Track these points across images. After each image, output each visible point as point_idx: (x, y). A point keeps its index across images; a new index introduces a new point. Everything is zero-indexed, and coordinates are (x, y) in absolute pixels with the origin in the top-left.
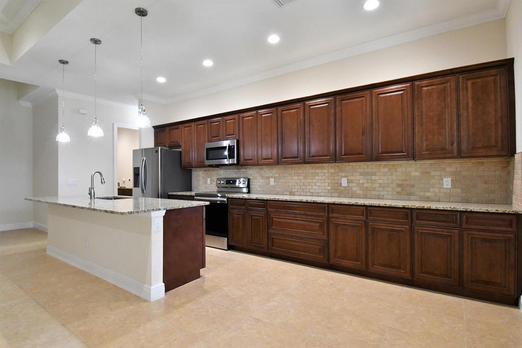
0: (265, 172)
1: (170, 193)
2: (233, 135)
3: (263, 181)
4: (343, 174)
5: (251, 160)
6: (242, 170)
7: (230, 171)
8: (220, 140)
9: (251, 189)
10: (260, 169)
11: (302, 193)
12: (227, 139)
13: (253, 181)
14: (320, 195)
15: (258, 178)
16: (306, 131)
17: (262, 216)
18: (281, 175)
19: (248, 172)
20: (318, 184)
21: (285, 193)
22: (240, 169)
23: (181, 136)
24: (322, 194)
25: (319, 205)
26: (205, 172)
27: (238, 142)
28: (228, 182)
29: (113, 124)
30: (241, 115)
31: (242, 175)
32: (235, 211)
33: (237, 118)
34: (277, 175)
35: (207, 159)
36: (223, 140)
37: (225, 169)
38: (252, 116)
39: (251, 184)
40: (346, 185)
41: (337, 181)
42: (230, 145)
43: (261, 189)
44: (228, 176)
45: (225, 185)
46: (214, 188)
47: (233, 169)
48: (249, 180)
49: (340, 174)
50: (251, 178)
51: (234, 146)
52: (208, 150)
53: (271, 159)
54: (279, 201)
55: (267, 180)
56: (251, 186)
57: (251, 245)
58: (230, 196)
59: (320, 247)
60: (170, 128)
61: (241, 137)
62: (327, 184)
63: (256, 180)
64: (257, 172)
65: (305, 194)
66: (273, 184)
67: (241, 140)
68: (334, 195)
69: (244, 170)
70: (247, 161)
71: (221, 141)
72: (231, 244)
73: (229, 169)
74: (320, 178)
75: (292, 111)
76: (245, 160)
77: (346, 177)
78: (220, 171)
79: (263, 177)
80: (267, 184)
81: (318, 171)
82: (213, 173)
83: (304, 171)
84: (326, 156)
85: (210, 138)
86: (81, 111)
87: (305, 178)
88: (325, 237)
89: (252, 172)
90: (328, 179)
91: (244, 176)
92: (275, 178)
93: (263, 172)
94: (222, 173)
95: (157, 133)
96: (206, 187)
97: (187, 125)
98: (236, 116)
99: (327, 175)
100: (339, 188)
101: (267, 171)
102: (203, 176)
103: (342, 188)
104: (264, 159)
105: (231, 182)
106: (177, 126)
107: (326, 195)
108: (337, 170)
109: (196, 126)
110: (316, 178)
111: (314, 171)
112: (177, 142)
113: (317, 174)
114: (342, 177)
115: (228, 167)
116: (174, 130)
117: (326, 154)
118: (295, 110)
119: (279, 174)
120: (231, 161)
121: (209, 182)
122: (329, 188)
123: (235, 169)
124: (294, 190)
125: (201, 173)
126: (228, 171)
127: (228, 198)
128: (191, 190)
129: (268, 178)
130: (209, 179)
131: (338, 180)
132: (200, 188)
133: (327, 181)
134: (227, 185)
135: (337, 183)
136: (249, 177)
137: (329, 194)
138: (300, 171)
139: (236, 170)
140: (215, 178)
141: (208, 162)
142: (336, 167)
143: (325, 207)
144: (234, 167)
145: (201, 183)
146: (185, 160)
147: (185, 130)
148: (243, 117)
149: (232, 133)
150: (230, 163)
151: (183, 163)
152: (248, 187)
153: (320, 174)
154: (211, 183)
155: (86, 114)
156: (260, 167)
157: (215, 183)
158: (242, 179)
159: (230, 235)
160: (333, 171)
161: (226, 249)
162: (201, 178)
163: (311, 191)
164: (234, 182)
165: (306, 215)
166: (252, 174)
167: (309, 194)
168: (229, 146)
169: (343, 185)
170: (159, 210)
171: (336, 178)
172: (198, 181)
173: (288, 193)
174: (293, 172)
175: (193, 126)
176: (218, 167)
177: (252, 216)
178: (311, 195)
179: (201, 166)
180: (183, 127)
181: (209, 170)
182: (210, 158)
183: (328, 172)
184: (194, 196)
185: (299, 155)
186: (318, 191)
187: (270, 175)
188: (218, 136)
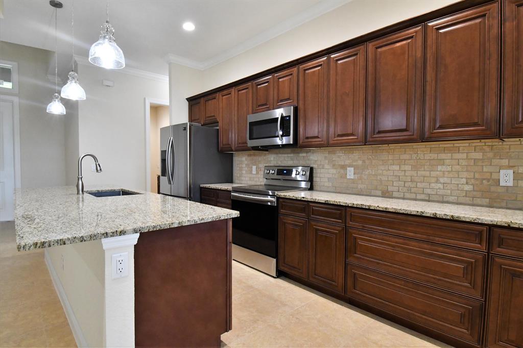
0: (339, 157)
1: (202, 186)
2: (289, 99)
3: (334, 171)
4: (505, 162)
5: (317, 137)
6: (301, 155)
7: (283, 155)
8: (269, 109)
9: (314, 183)
10: (329, 152)
11: (408, 195)
12: (279, 107)
13: (319, 171)
14: (445, 199)
15: (327, 166)
16: (428, 78)
17: (336, 234)
18: (367, 162)
19: (311, 157)
20: (442, 180)
21: (373, 192)
22: (298, 153)
23: (219, 109)
24: (451, 199)
25: (466, 226)
26: (249, 158)
27: (296, 110)
28: (280, 172)
29: (145, 99)
30: (302, 67)
31: (302, 162)
32: (289, 220)
33: (295, 74)
34: (360, 162)
35: (250, 139)
36: (274, 109)
37: (277, 154)
38: (321, 65)
39: (314, 175)
40: (510, 184)
41: (487, 176)
42: (284, 115)
43: (330, 184)
44: (280, 163)
45: (276, 176)
46: (261, 180)
47: (288, 153)
48: (312, 169)
49: (495, 161)
50: (315, 166)
51: (289, 116)
52: (252, 124)
53: (352, 135)
54: (369, 209)
55: (342, 171)
56: (315, 179)
57: (315, 278)
58: (282, 194)
59: (463, 311)
60: (206, 98)
61: (301, 103)
62: (464, 181)
63: (322, 171)
64: (326, 158)
65: (413, 196)
66: (352, 177)
67: (301, 106)
68: (478, 201)
69: (304, 155)
70: (310, 140)
71: (271, 110)
72: (282, 268)
73: (282, 154)
74: (449, 169)
75: (398, 44)
76: (307, 138)
77: (510, 167)
78: (270, 156)
79: (334, 165)
80: (341, 177)
81: (443, 156)
82: (260, 158)
83: (414, 156)
84: (476, 124)
85: (254, 106)
86: (106, 83)
87: (415, 168)
88: (477, 295)
89: (316, 158)
90: (467, 171)
91: (304, 163)
92: (356, 168)
93: (334, 157)
94: (272, 159)
95: (191, 106)
96: (250, 178)
97: (225, 92)
98: (295, 70)
99: (464, 163)
100: (493, 189)
101: (341, 156)
102: (246, 162)
103: (499, 190)
104: (339, 136)
105: (285, 172)
106: (214, 96)
107: (461, 200)
108: (490, 155)
109: (236, 91)
110: (440, 168)
111: (434, 156)
112: (214, 116)
113: (442, 162)
114: (501, 167)
115: (282, 150)
116: (210, 101)
117: (476, 121)
118: (404, 42)
119: (364, 161)
120: (285, 141)
121: (254, 172)
122: (468, 188)
123: (290, 153)
124: (390, 189)
125: (244, 159)
126: (280, 155)
127: (278, 198)
128: (231, 181)
129: (344, 167)
130: (254, 168)
131: (491, 173)
132: (243, 178)
133: (465, 175)
134: (279, 177)
135: (488, 180)
136: (311, 166)
137: (468, 200)
138: (406, 157)
139: (292, 155)
140: (262, 166)
141: (251, 143)
142: (487, 149)
143: (481, 232)
144: (289, 150)
145: (244, 172)
146: (223, 140)
147: (222, 100)
148: (305, 70)
149: (287, 96)
150: (284, 143)
151: (221, 145)
152: (311, 180)
153: (447, 162)
154: (257, 173)
155: (112, 87)
156: (331, 149)
157: (262, 173)
158: (300, 168)
159: (281, 256)
160: (479, 155)
161: (275, 276)
162: (244, 166)
163: (428, 191)
164: (289, 172)
165: (433, 243)
166: (316, 161)
167: (423, 197)
168: (282, 117)
169: (502, 183)
170: (122, 233)
171: (485, 169)
172: (241, 169)
173: (379, 193)
174: (390, 157)
175: (233, 93)
176: (267, 151)
177: (317, 230)
178: (427, 198)
179: (243, 148)
180: (220, 96)
181: (254, 155)
182: (254, 137)
183: (467, 158)
184: (230, 191)
185: (411, 126)
186: (441, 192)
187: (348, 162)
188: (266, 104)
